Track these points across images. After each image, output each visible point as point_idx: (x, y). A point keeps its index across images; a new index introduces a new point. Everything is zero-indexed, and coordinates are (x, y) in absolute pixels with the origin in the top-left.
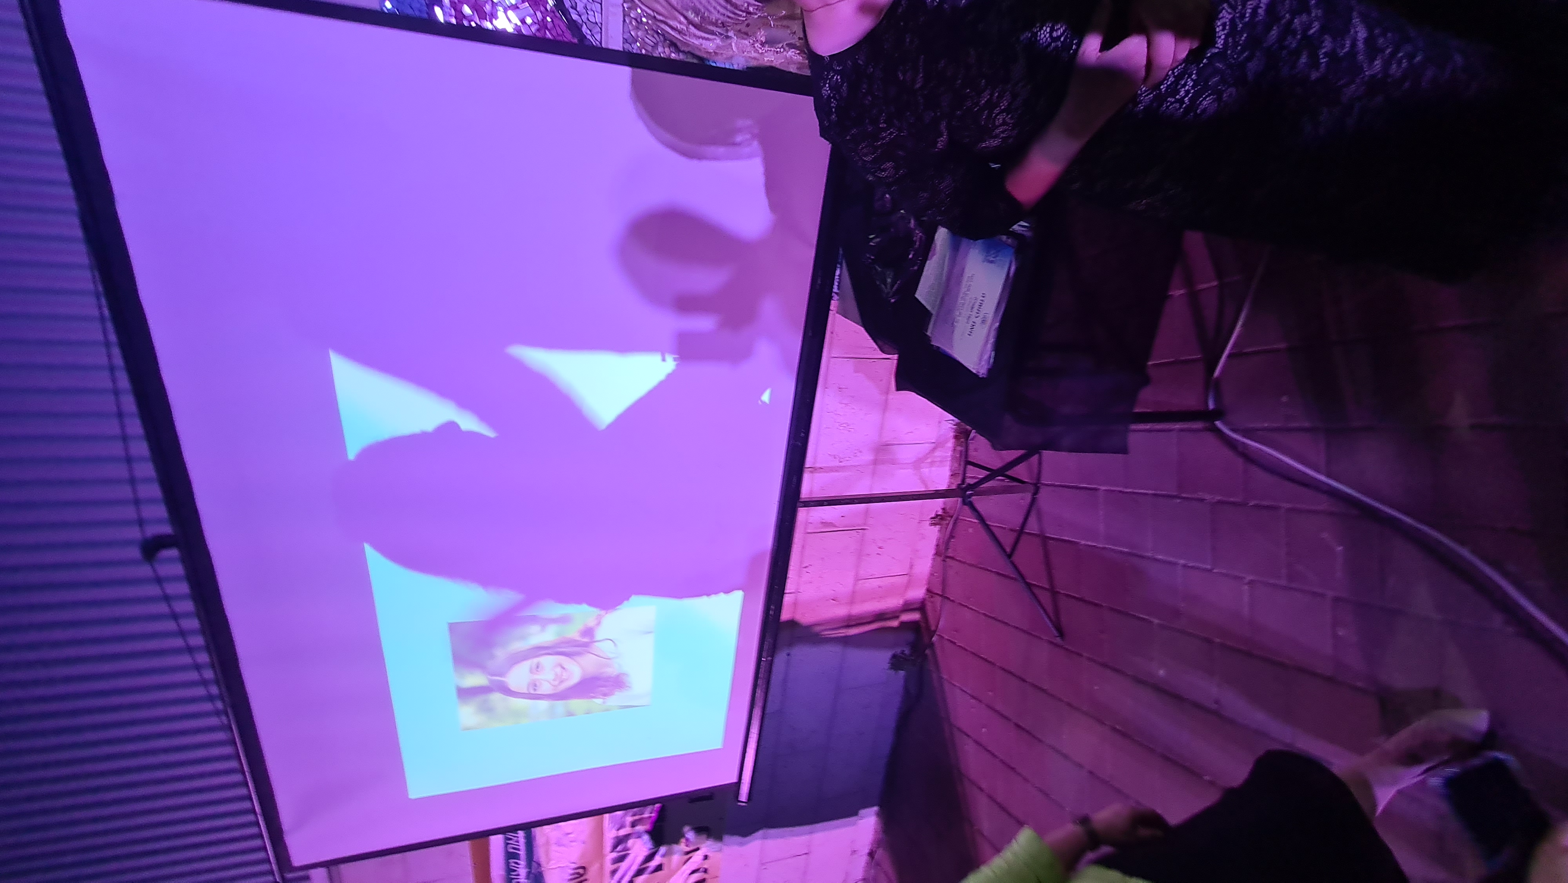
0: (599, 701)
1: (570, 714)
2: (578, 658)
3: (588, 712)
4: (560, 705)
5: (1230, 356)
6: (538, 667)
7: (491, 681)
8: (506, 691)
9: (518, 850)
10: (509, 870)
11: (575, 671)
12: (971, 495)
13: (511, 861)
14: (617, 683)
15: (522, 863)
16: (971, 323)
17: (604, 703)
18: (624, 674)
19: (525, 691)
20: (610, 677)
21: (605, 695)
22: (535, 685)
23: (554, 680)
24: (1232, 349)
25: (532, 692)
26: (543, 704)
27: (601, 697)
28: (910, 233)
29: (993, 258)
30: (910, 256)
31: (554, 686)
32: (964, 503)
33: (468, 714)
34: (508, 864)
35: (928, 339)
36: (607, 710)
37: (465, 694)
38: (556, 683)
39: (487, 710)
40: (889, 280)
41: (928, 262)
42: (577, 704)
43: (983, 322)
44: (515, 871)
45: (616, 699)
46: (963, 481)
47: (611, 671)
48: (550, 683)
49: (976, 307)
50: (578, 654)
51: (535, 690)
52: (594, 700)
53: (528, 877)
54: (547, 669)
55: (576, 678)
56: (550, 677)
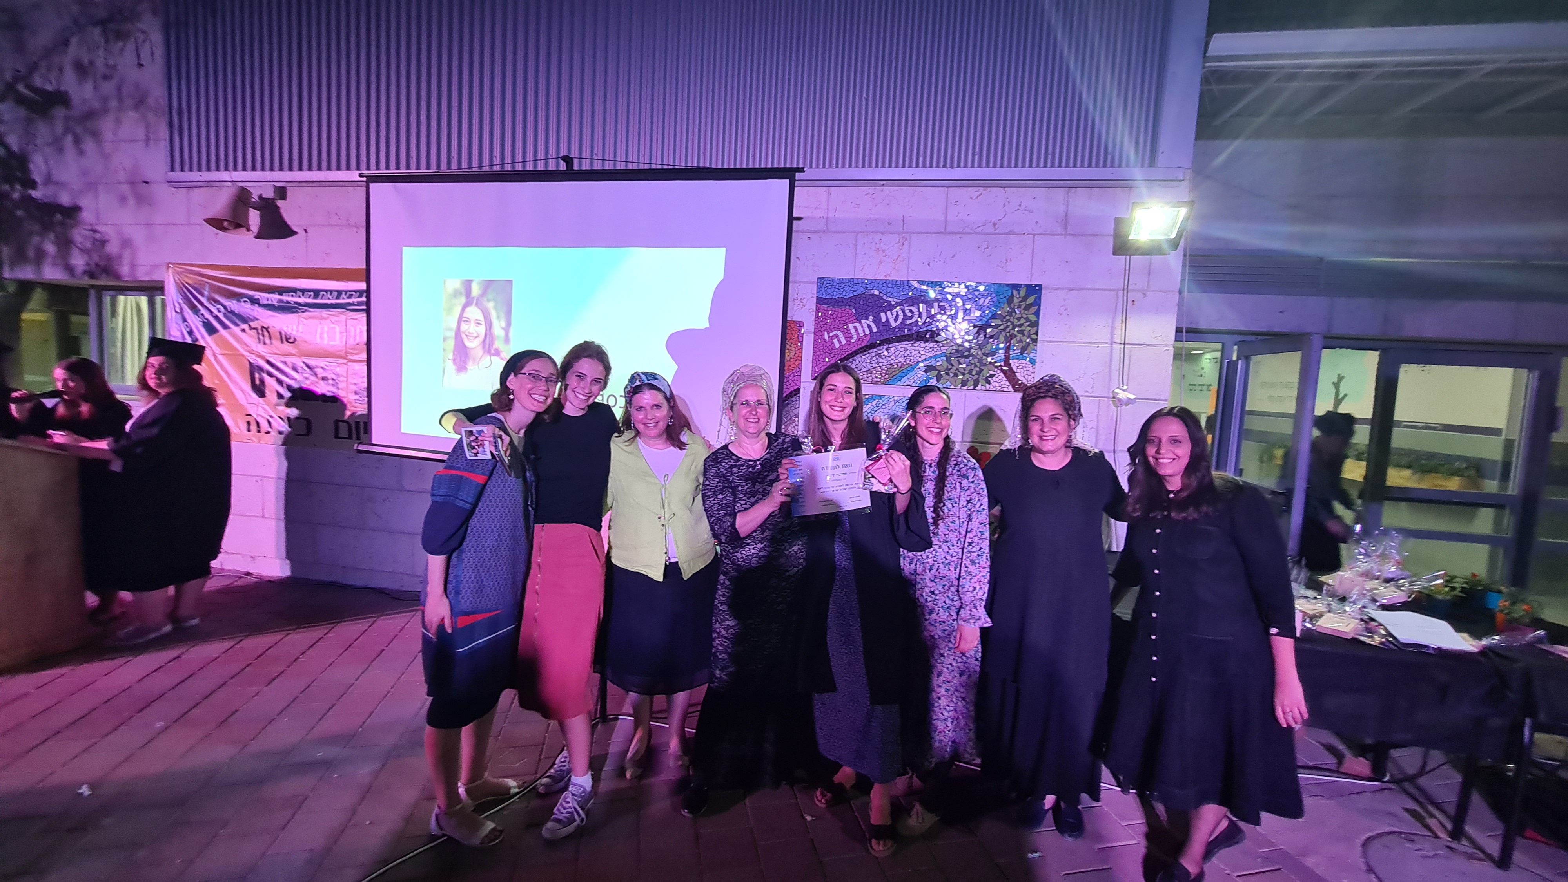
0: (451, 356)
2: (481, 347)
3: (444, 350)
4: (452, 334)
6: (479, 324)
7: (474, 298)
8: (466, 306)
9: (322, 299)
10: (303, 291)
11: (472, 344)
14: (461, 368)
15: (310, 301)
17: (449, 359)
18: (466, 371)
19: (465, 315)
21: (454, 360)
22: (467, 321)
23: (469, 333)
26: (454, 325)
27: (454, 358)
31: (465, 331)
36: (444, 361)
37: (468, 284)
38: (467, 334)
39: (456, 294)
42: (451, 343)
44: (303, 295)
45: (451, 367)
47: (470, 366)
48: (467, 330)
50: (484, 347)
51: (464, 321)
52: (452, 354)
53: (296, 303)
54: (476, 328)
55: (467, 344)
56: (471, 330)
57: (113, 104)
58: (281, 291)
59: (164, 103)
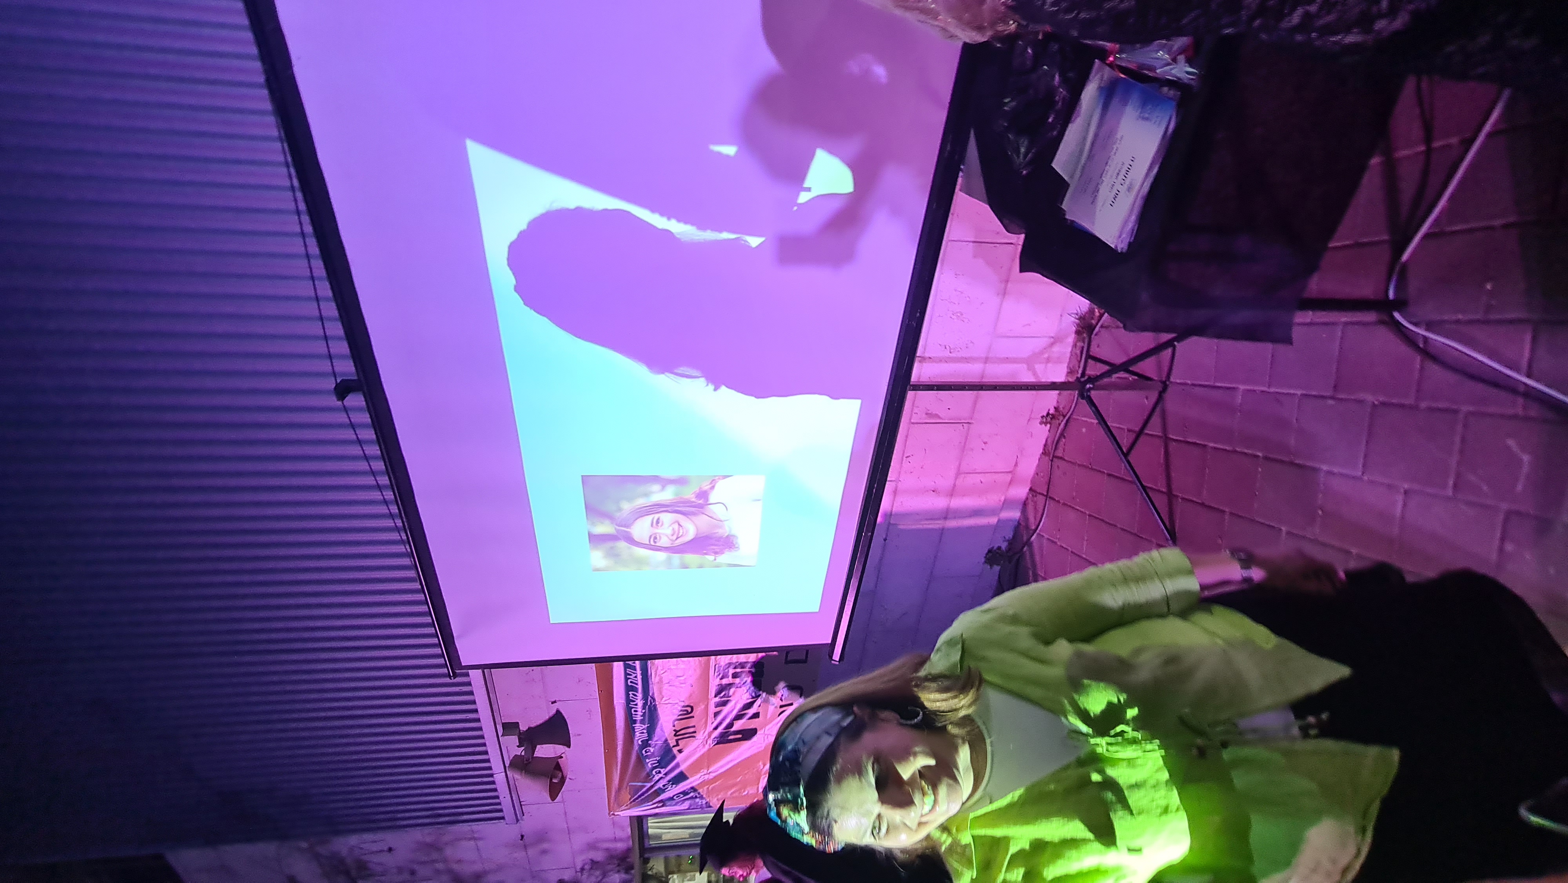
0: (710, 558)
1: (685, 566)
2: (693, 518)
3: (701, 567)
4: (676, 558)
5: (1426, 236)
6: (658, 522)
7: (617, 531)
8: (631, 540)
9: (637, 684)
10: (628, 701)
11: (690, 530)
12: (1090, 389)
13: (630, 693)
14: (727, 543)
15: (640, 695)
16: (1115, 191)
17: (715, 560)
18: (734, 536)
19: (648, 543)
20: (721, 538)
21: (716, 553)
22: (655, 538)
23: (673, 535)
24: (1430, 228)
25: (652, 543)
26: (661, 556)
27: (713, 554)
28: (1051, 92)
29: (1149, 114)
30: (1050, 120)
31: (671, 540)
32: (1081, 396)
33: (597, 557)
34: (627, 695)
35: (1063, 212)
37: (595, 539)
38: (675, 537)
39: (613, 554)
40: (1023, 150)
41: (1070, 125)
42: (690, 558)
43: (1129, 189)
44: (635, 701)
45: (726, 558)
46: (1083, 374)
47: (724, 531)
48: (668, 538)
49: (1123, 172)
50: (694, 514)
51: (655, 542)
52: (707, 556)
53: (644, 708)
54: (666, 525)
55: (691, 535)
56: (669, 531)
57: (440, 866)
58: (630, 721)
59: (427, 830)
